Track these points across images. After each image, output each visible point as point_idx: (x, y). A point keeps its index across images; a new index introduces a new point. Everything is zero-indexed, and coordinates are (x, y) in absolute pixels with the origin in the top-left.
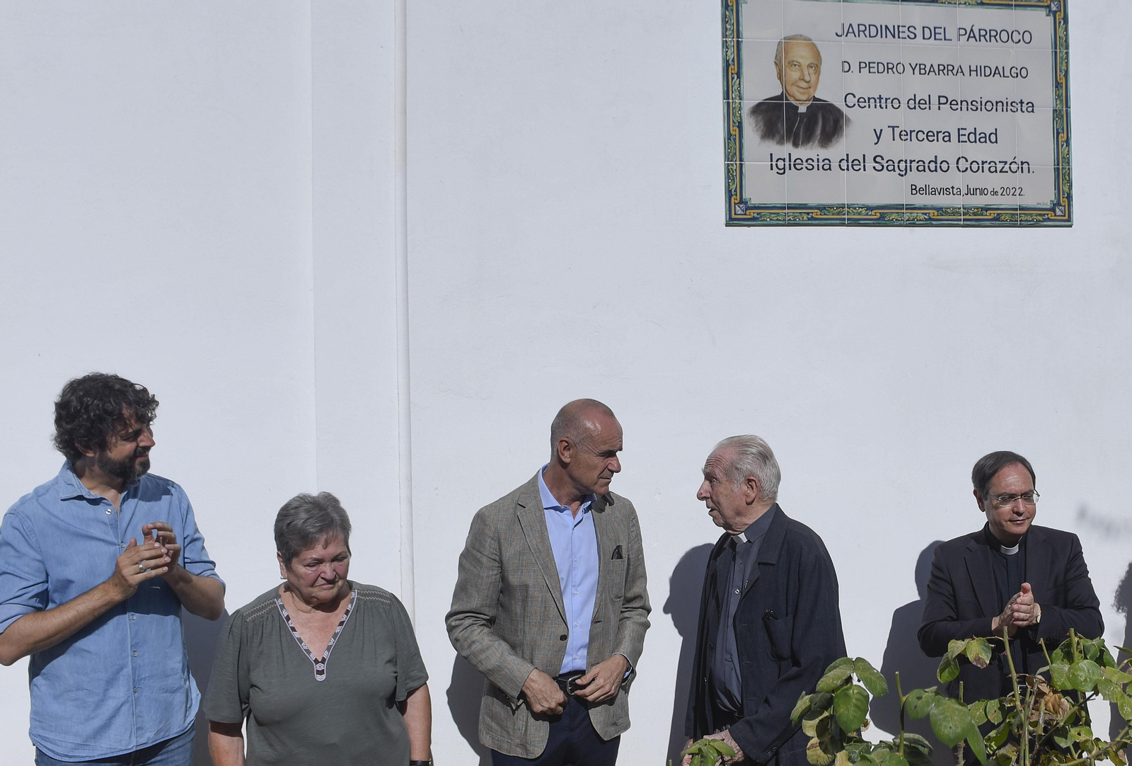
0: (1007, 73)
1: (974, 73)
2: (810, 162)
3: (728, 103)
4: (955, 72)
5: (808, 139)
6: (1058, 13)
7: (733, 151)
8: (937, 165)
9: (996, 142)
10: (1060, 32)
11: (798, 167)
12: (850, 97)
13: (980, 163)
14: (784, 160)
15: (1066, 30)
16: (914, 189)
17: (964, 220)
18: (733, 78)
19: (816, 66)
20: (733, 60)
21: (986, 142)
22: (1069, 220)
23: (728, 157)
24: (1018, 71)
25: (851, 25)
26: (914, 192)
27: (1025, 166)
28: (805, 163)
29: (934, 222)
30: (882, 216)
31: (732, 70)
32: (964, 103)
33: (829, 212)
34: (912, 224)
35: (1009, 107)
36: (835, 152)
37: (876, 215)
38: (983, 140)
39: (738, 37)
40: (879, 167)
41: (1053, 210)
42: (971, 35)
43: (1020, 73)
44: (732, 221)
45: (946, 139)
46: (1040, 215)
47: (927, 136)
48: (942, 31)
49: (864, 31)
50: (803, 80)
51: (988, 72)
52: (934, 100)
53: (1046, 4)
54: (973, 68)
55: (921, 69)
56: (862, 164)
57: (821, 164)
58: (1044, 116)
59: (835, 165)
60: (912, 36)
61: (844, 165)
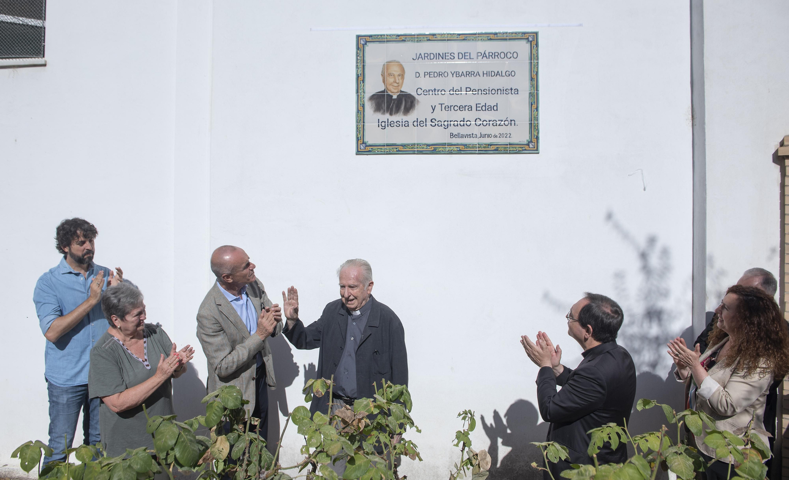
0: (504, 74)
1: (485, 75)
2: (398, 123)
3: (358, 95)
4: (475, 75)
5: (397, 111)
6: (533, 42)
7: (360, 118)
8: (464, 123)
9: (497, 110)
10: (534, 51)
11: (392, 125)
12: (419, 90)
13: (488, 121)
14: (385, 122)
15: (537, 50)
16: (452, 135)
17: (478, 151)
18: (360, 83)
19: (402, 76)
20: (361, 74)
21: (491, 110)
22: (537, 150)
23: (358, 122)
24: (510, 73)
25: (420, 54)
26: (452, 137)
27: (513, 122)
28: (395, 124)
29: (462, 152)
30: (435, 150)
31: (361, 79)
32: (480, 91)
33: (407, 147)
34: (450, 153)
35: (505, 92)
36: (411, 117)
37: (431, 148)
38: (489, 109)
39: (363, 63)
40: (433, 124)
41: (528, 145)
42: (484, 55)
43: (511, 74)
44: (359, 153)
45: (470, 109)
46: (521, 147)
47: (459, 108)
48: (468, 54)
49: (427, 57)
50: (396, 82)
51: (493, 74)
52: (463, 89)
53: (526, 37)
54: (485, 72)
55: (457, 74)
56: (425, 123)
57: (404, 124)
58: (524, 95)
59: (411, 124)
60: (452, 58)
61: (415, 124)
